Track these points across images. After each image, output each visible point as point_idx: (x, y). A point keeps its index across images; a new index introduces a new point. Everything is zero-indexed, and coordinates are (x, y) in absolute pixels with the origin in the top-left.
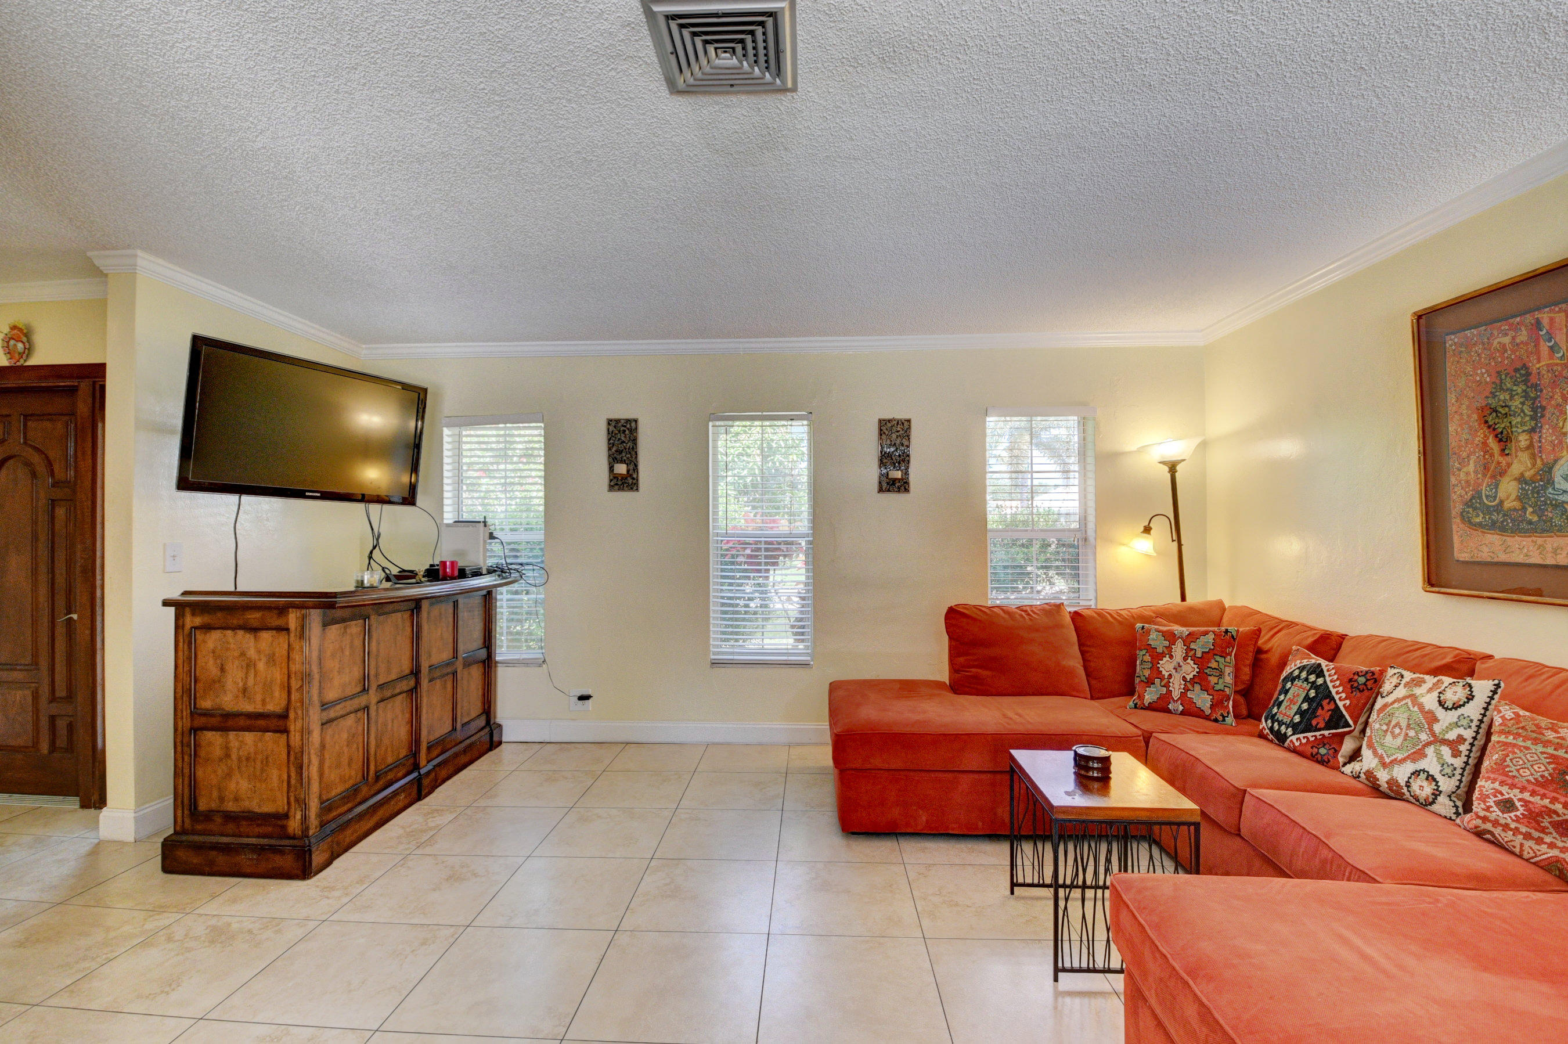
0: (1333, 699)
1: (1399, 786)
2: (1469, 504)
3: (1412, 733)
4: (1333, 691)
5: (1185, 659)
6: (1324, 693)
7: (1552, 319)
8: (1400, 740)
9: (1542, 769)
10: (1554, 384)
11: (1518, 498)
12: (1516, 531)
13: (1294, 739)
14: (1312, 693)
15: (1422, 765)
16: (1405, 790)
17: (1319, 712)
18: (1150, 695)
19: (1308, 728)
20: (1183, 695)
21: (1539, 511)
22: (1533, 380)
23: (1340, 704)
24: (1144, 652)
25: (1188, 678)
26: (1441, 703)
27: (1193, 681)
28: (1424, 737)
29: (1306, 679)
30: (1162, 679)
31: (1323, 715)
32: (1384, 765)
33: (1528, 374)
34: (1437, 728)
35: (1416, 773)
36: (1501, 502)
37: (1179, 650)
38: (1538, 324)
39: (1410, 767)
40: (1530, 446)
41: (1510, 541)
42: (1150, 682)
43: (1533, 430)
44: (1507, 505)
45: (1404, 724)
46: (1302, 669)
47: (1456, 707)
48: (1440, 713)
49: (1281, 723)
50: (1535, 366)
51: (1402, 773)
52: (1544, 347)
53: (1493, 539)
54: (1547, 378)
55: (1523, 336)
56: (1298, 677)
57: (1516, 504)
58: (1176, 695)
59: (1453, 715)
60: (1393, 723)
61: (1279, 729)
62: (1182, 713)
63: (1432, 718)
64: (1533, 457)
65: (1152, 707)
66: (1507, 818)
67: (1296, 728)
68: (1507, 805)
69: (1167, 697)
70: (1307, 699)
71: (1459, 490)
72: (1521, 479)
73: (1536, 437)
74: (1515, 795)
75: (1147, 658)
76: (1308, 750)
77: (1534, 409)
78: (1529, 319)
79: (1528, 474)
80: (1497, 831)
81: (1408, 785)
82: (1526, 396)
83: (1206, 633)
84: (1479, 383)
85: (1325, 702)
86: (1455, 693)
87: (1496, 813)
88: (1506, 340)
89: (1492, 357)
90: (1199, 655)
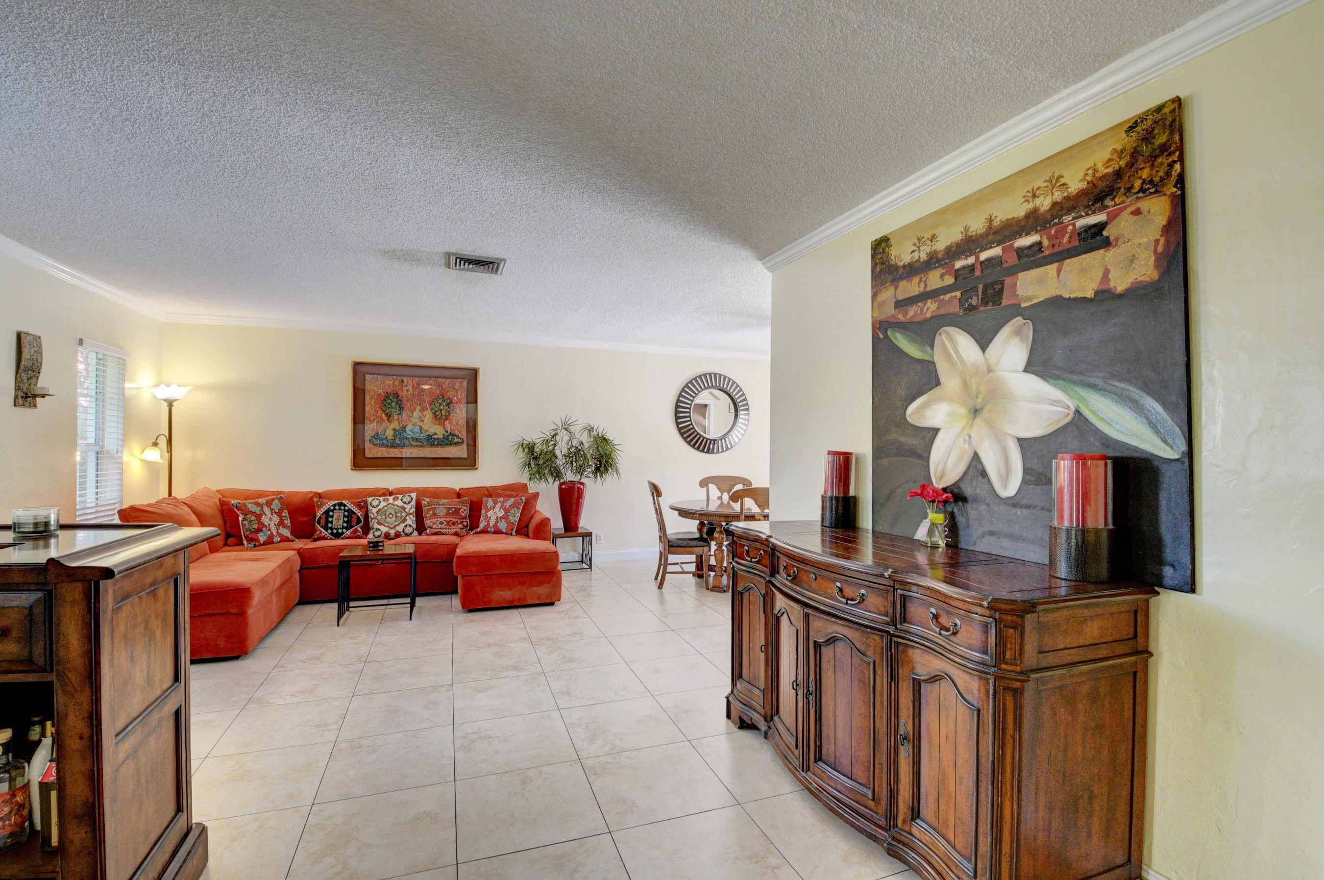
0: (355, 514)
1: (400, 533)
2: (374, 437)
3: (399, 515)
4: (355, 510)
5: (272, 514)
6: (351, 512)
7: (407, 381)
8: (394, 518)
9: (445, 511)
10: (407, 401)
11: (393, 436)
12: (393, 446)
13: (348, 533)
14: (346, 514)
15: (407, 523)
16: (402, 533)
17: (352, 520)
18: (262, 538)
19: (352, 527)
20: (278, 532)
21: (400, 440)
22: (400, 398)
23: (359, 514)
24: (250, 515)
25: (276, 523)
26: (404, 503)
27: (279, 525)
28: (404, 514)
29: (340, 509)
30: (266, 527)
31: (354, 521)
32: (392, 528)
33: (398, 396)
34: (407, 510)
35: (406, 526)
36: (387, 437)
37: (267, 510)
38: (402, 381)
39: (403, 525)
40: (398, 419)
41: (389, 450)
42: (259, 530)
43: (399, 414)
44: (389, 438)
45: (393, 513)
46: (334, 505)
47: (409, 503)
48: (405, 506)
49: (337, 529)
50: (401, 394)
51: (400, 528)
52: (405, 389)
53: (384, 449)
54: (405, 398)
55: (397, 383)
56: (335, 509)
57: (393, 438)
58: (275, 533)
59: (410, 505)
60: (387, 514)
61: (337, 532)
62: (280, 542)
63: (404, 509)
64: (399, 422)
65: (265, 543)
66: (443, 526)
67: (347, 528)
68: (441, 523)
69: (271, 536)
70: (344, 516)
71: (369, 431)
72: (394, 430)
73: (400, 417)
74: (442, 520)
75: (253, 518)
76: (354, 535)
77: (400, 408)
78: (399, 378)
79: (397, 428)
80: (442, 531)
81: (403, 531)
82: (397, 403)
83: (273, 500)
84: (379, 395)
85: (353, 515)
86: (406, 499)
87: (440, 526)
88: (391, 383)
89: (385, 387)
90: (277, 511)
